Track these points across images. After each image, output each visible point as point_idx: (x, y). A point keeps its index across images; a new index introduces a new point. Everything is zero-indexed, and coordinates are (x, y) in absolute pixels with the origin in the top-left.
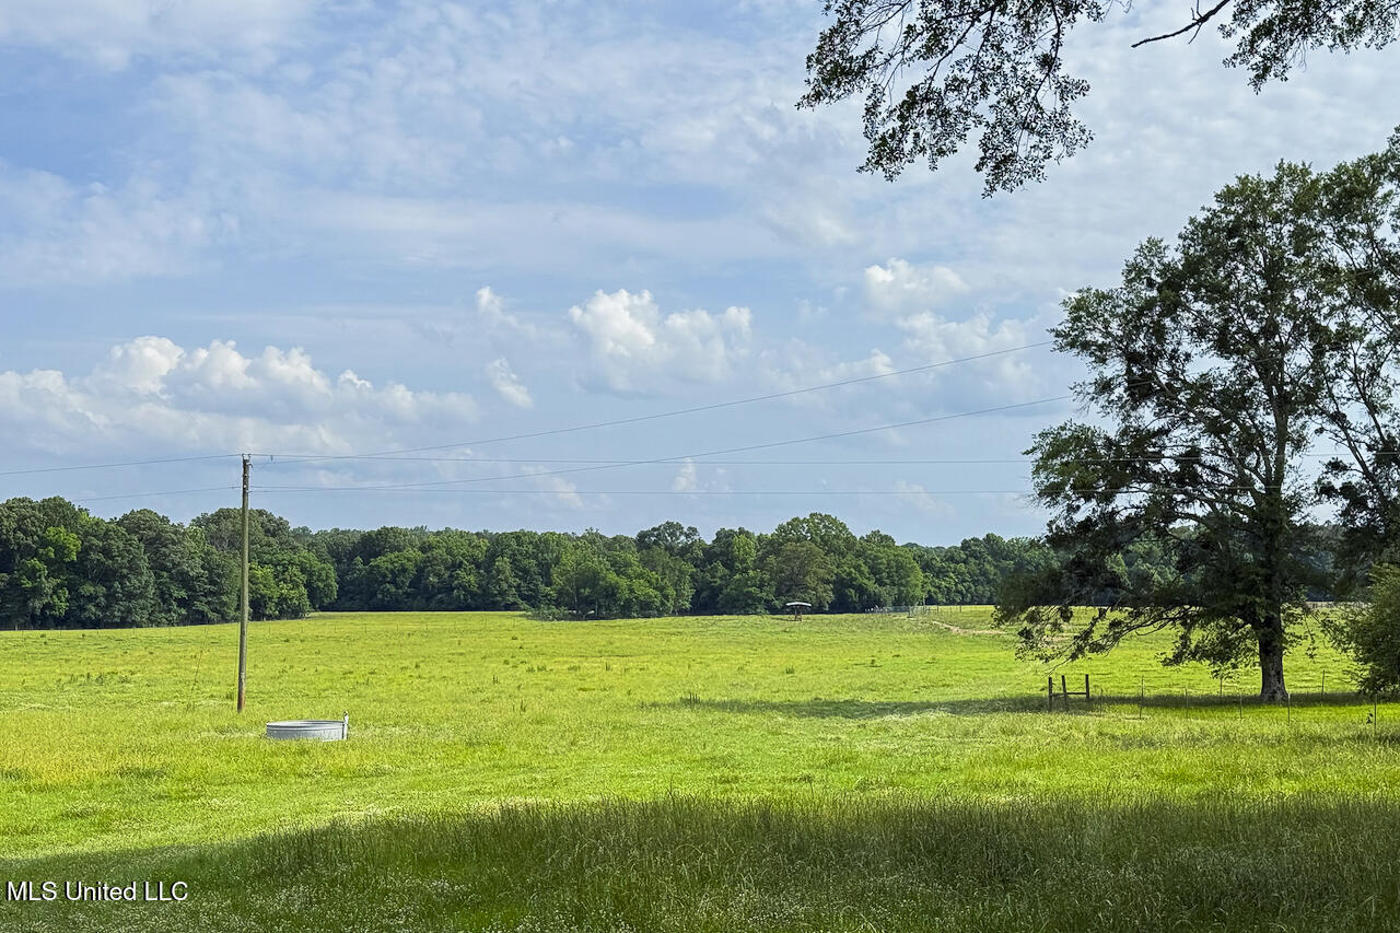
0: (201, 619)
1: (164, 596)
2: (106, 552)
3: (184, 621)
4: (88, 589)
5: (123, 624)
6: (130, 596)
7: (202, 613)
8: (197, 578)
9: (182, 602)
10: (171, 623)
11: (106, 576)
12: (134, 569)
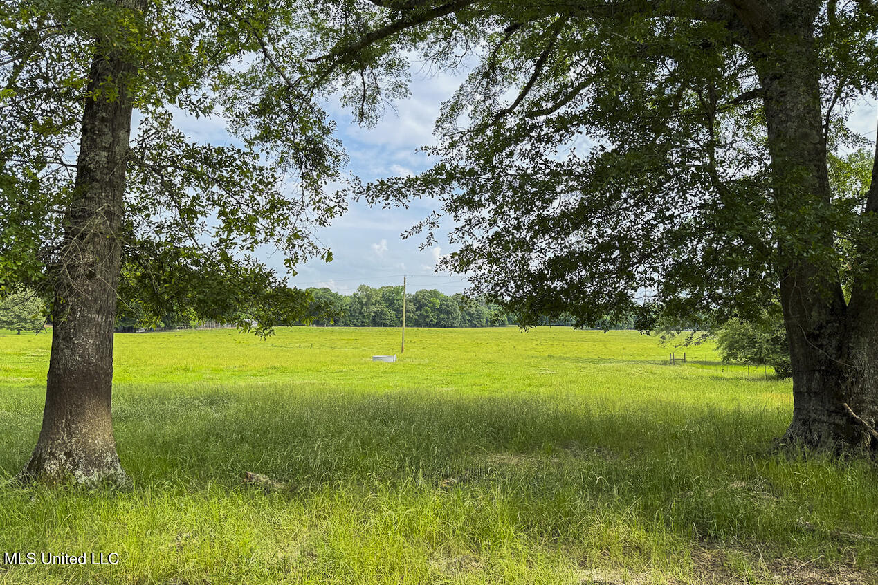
0: (475, 326)
1: (464, 319)
2: (447, 305)
3: (470, 326)
4: (442, 316)
5: (452, 327)
6: (454, 319)
7: (475, 324)
8: (474, 314)
9: (469, 321)
10: (466, 327)
11: (448, 313)
12: (454, 310)
